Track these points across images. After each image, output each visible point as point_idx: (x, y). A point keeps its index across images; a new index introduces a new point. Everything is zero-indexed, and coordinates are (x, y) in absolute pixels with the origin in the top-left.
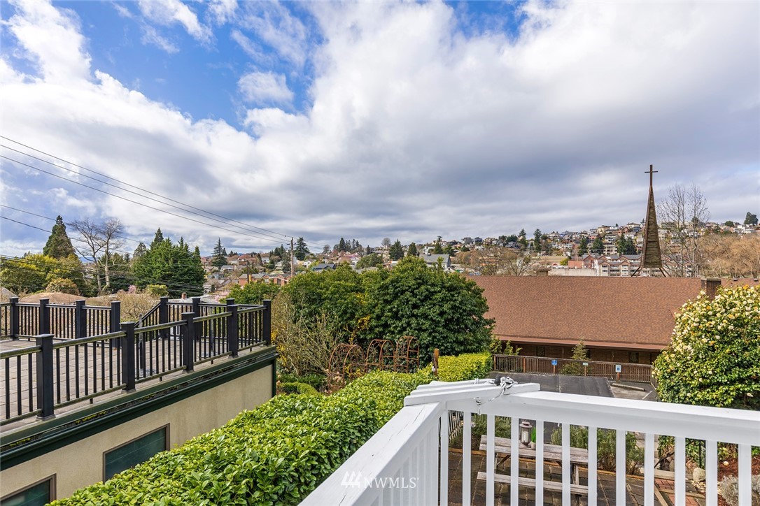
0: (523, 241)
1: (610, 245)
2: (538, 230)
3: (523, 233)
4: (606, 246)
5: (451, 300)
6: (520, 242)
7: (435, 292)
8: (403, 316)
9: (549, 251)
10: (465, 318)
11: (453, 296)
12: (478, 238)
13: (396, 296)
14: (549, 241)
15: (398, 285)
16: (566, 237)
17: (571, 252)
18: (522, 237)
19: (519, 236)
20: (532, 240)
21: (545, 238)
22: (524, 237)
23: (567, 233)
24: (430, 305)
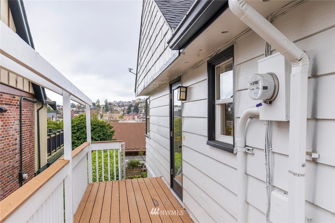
0: (99, 106)
1: (141, 108)
2: (106, 100)
3: (98, 101)
4: (140, 109)
5: (102, 131)
6: (97, 106)
7: (96, 128)
8: (81, 138)
9: (112, 111)
10: (107, 138)
11: (103, 129)
12: (73, 103)
13: (78, 130)
14: (112, 106)
15: (79, 126)
16: (121, 104)
17: (124, 112)
18: (97, 104)
19: (96, 103)
20: (103, 105)
21: (110, 104)
22: (99, 103)
23: (120, 102)
24: (94, 133)
